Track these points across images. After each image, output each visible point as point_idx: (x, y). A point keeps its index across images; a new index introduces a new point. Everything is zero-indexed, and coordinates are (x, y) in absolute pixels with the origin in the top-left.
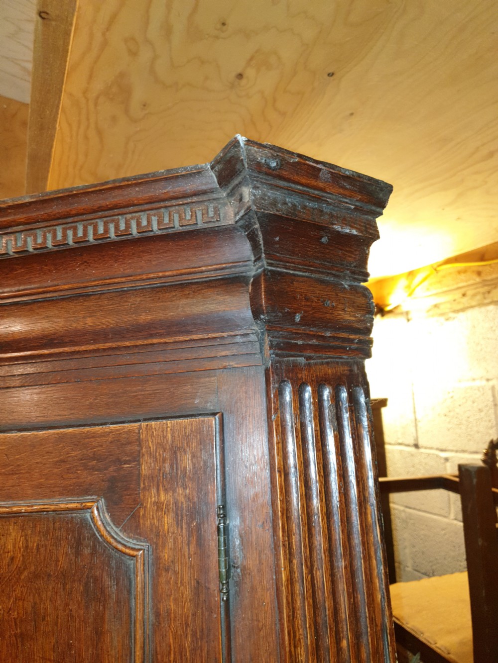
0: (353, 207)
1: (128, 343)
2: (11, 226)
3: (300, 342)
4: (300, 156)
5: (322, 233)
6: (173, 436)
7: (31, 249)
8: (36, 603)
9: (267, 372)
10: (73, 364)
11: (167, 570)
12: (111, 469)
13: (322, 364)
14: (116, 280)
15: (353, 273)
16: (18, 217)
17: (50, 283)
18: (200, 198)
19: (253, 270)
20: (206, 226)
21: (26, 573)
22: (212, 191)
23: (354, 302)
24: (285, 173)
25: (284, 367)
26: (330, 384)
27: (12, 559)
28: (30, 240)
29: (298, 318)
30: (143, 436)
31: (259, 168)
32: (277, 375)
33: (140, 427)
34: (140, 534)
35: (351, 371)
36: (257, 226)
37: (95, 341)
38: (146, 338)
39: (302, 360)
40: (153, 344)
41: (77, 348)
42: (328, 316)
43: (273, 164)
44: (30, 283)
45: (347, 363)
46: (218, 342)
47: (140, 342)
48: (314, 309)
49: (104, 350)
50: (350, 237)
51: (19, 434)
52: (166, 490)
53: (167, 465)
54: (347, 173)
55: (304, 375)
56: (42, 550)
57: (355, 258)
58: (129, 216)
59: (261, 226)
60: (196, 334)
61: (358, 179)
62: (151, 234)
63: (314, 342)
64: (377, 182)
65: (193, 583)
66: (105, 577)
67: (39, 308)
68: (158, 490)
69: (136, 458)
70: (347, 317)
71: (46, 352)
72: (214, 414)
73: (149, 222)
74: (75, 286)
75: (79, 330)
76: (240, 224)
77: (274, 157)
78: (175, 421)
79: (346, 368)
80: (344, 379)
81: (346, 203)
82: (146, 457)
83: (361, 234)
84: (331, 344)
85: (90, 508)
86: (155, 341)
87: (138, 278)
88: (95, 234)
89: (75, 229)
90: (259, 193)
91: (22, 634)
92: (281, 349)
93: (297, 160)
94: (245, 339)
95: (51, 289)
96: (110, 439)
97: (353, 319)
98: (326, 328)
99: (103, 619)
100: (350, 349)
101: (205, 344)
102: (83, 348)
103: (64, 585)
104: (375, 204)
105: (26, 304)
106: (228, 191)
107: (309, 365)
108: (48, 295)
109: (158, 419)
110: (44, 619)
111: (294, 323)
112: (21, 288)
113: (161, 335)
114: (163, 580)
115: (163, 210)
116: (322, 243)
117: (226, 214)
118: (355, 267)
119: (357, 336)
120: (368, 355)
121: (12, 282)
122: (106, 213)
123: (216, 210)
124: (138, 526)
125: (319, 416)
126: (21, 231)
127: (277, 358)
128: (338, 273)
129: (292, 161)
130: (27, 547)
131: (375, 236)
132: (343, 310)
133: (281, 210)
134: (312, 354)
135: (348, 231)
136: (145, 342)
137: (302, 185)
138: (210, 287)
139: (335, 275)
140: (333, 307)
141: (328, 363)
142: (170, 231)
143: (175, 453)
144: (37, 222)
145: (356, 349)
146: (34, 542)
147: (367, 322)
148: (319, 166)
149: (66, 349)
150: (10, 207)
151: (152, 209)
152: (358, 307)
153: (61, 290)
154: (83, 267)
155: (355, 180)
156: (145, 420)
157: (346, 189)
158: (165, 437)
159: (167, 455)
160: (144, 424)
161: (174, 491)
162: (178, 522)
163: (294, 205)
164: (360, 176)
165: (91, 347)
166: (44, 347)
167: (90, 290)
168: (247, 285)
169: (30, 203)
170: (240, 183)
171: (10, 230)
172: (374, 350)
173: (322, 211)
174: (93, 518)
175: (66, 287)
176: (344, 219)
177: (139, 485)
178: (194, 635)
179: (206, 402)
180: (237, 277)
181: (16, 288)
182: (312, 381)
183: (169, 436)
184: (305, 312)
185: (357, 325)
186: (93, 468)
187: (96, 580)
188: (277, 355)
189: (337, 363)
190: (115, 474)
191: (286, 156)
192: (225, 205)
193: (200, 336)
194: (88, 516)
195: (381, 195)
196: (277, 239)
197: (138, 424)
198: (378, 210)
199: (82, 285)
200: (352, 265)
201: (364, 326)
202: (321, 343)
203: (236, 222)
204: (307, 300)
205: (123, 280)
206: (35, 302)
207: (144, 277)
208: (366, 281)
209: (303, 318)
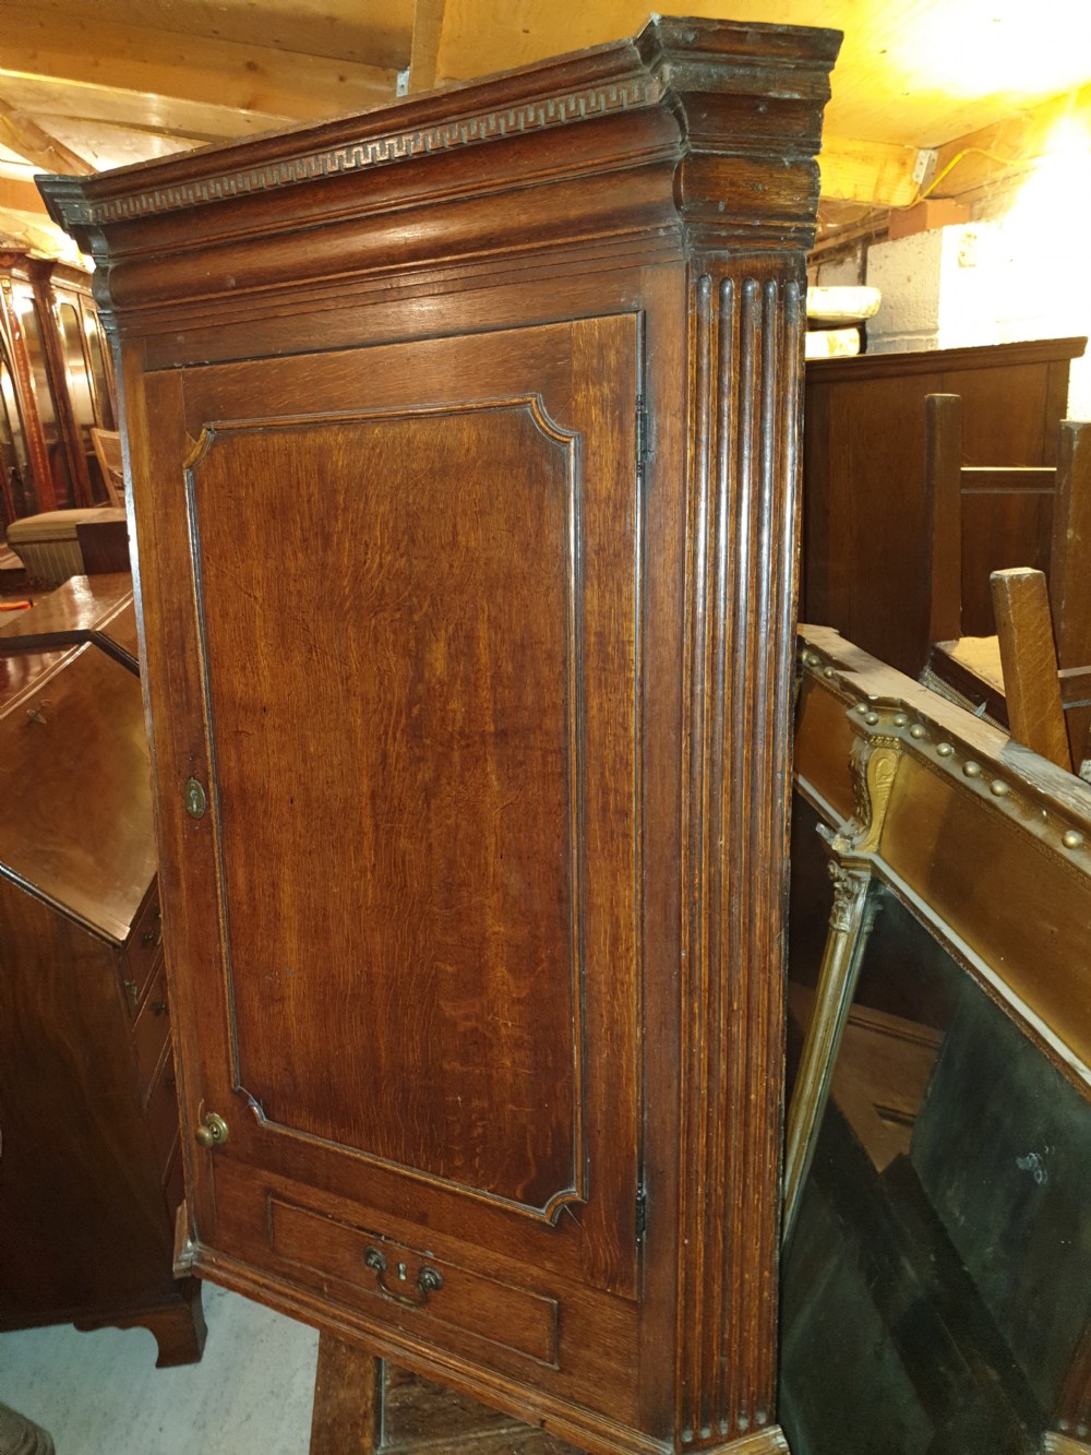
0: (793, 66)
1: (559, 241)
2: (445, 116)
3: (724, 234)
4: (721, 22)
5: (757, 101)
6: (599, 333)
7: (465, 141)
8: (489, 486)
9: (687, 267)
10: (510, 265)
11: (594, 454)
12: (547, 366)
13: (751, 257)
14: (548, 171)
15: (799, 145)
16: (452, 106)
17: (484, 177)
18: (626, 75)
19: (678, 154)
20: (631, 107)
21: (480, 462)
22: (635, 66)
23: (792, 183)
24: (705, 44)
25: (704, 261)
26: (757, 279)
27: (468, 450)
28: (464, 131)
29: (721, 207)
30: (573, 335)
31: (675, 45)
32: (697, 269)
33: (571, 326)
34: (571, 424)
35: (786, 264)
36: (680, 105)
37: (530, 240)
38: (575, 235)
39: (725, 253)
40: (583, 241)
41: (513, 248)
42: (758, 202)
43: (691, 37)
44: (465, 178)
45: (782, 256)
46: (643, 236)
47: (570, 240)
48: (740, 195)
49: (538, 249)
50: (793, 102)
51: (465, 337)
52: (593, 384)
53: (595, 361)
54: (780, 30)
55: (725, 270)
56: (492, 442)
57: (804, 126)
58: (557, 99)
59: (685, 104)
60: (622, 228)
61: (796, 33)
62: (579, 119)
63: (740, 232)
64: (820, 31)
65: (615, 464)
66: (544, 462)
67: (476, 205)
68: (587, 384)
69: (568, 355)
70: (782, 201)
71: (486, 253)
72: (637, 312)
73: (577, 106)
74: (508, 179)
75: (514, 229)
76: (664, 102)
77: (691, 30)
78: (601, 319)
79: (779, 261)
80: (777, 273)
81: (785, 63)
82: (577, 354)
83: (804, 98)
84: (762, 234)
85: (530, 402)
86: (584, 237)
87: (568, 167)
88: (526, 122)
89: (507, 118)
90: (678, 69)
91: (480, 511)
92: (701, 242)
93: (719, 27)
94: (668, 232)
95: (486, 183)
96: (546, 338)
97: (790, 203)
98: (757, 216)
99: (543, 497)
100: (785, 238)
101: (630, 239)
102: (519, 247)
103: (512, 470)
104: (822, 58)
105: (463, 201)
106: (651, 67)
107: (734, 258)
108: (484, 191)
109: (587, 318)
110: (497, 498)
111: (718, 213)
112: (458, 183)
113: (590, 231)
114: (591, 464)
115: (590, 91)
116: (760, 113)
117: (650, 91)
118: (804, 136)
119: (794, 224)
121: (449, 177)
122: (536, 97)
123: (641, 90)
124: (570, 418)
125: (742, 313)
126: (455, 122)
127: (697, 252)
128: (778, 148)
129: (711, 30)
130: (479, 440)
131: (826, 96)
132: (778, 193)
133: (705, 85)
134: (738, 247)
135: (787, 96)
136: (575, 239)
137: (727, 52)
138: (636, 175)
139: (775, 151)
140: (765, 190)
141: (757, 257)
142: (597, 115)
143: (602, 350)
144: (471, 110)
145: (794, 239)
146: (485, 434)
147: (808, 207)
148: (745, 29)
149: (503, 250)
150: (444, 96)
151: (580, 90)
152: (797, 188)
153: (497, 185)
154: (515, 157)
155: (792, 36)
156: (576, 319)
157: (782, 47)
158: (593, 335)
159: (595, 352)
160: (575, 323)
161: (601, 384)
162: (603, 411)
163: (721, 76)
164: (797, 28)
165: (527, 246)
166: (482, 248)
167: (524, 183)
168: (671, 170)
169: (463, 91)
170: (660, 61)
171: (444, 121)
173: (755, 77)
174: (533, 412)
175: (502, 180)
176: (784, 82)
177: (571, 381)
178: (615, 506)
179: (631, 300)
180: (664, 163)
181: (453, 184)
182: (737, 276)
183: (597, 333)
184: (730, 199)
185: (794, 210)
186: (532, 367)
187: (536, 465)
188: (697, 249)
189: (770, 256)
190: (551, 371)
191: (705, 26)
192: (650, 82)
193: (626, 231)
194: (529, 409)
195: (828, 46)
196: (705, 115)
197: (569, 323)
198: (828, 63)
199: (516, 178)
200: (800, 135)
201: (804, 211)
202: (748, 233)
203: (661, 101)
204: (732, 184)
205: (554, 170)
206: (472, 199)
207: (574, 166)
208: (817, 153)
209: (727, 207)
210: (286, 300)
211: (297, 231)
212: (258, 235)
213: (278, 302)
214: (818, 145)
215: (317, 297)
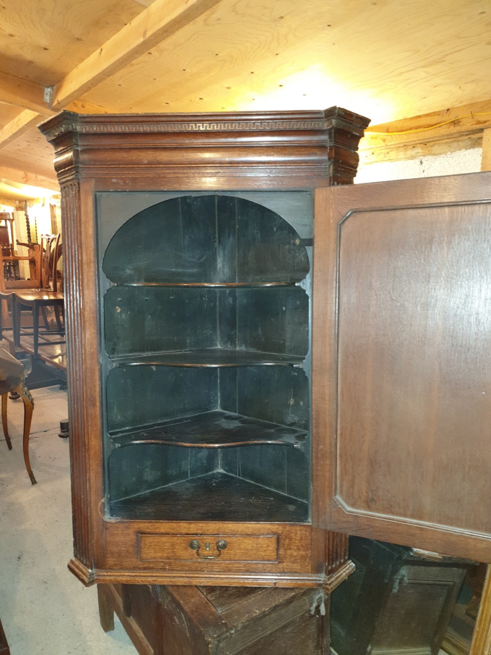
3: (340, 169)
4: (350, 112)
5: (349, 134)
9: (330, 177)
15: (355, 148)
18: (318, 120)
19: (328, 145)
20: (318, 129)
22: (322, 118)
23: (354, 158)
24: (345, 116)
25: (335, 177)
29: (340, 161)
31: (339, 115)
32: (333, 178)
39: (339, 175)
42: (348, 161)
43: (343, 114)
48: (345, 159)
50: (356, 135)
55: (339, 180)
57: (356, 143)
59: (334, 131)
63: (343, 169)
64: (366, 119)
70: (352, 162)
76: (329, 129)
79: (349, 179)
81: (358, 125)
83: (359, 135)
84: (347, 171)
90: (337, 121)
92: (335, 171)
94: (325, 167)
97: (354, 163)
98: (347, 165)
104: (365, 126)
106: (328, 119)
107: (341, 177)
111: (339, 163)
115: (305, 122)
116: (348, 137)
117: (326, 126)
119: (354, 169)
120: (355, 176)
123: (322, 124)
127: (333, 174)
129: (347, 113)
131: (363, 136)
132: (351, 160)
133: (341, 127)
134: (342, 174)
137: (347, 119)
138: (314, 148)
139: (349, 148)
140: (349, 159)
141: (345, 177)
142: (306, 129)
145: (352, 173)
163: (344, 125)
168: (327, 149)
170: (332, 118)
172: (357, 174)
173: (351, 127)
176: (356, 130)
180: (325, 146)
184: (342, 159)
192: (325, 123)
195: (367, 123)
196: (337, 135)
200: (355, 145)
202: (345, 170)
203: (327, 129)
204: (343, 156)
208: (357, 150)
209: (342, 162)
210: (171, 171)
211: (178, 148)
212: (159, 147)
213: (167, 172)
214: (358, 148)
215: (185, 172)
